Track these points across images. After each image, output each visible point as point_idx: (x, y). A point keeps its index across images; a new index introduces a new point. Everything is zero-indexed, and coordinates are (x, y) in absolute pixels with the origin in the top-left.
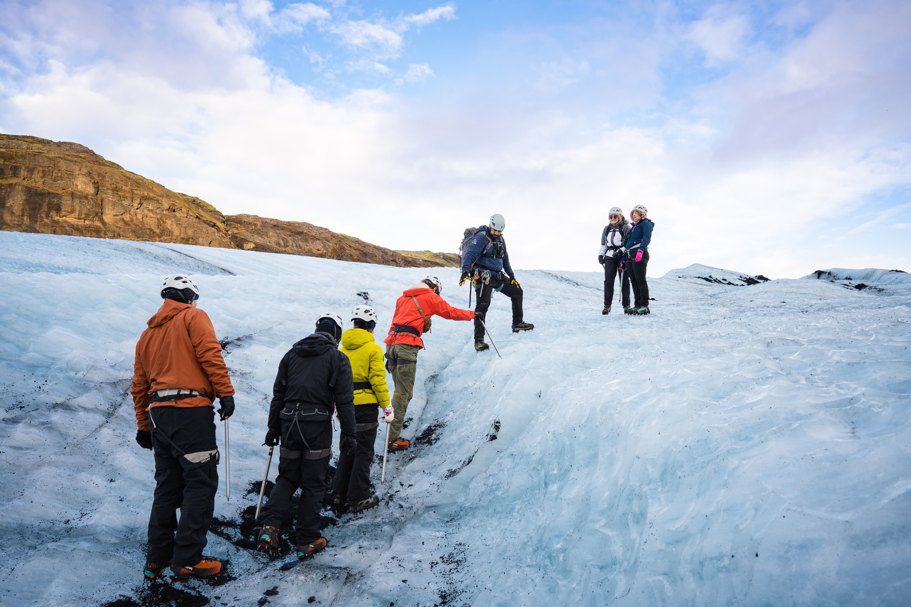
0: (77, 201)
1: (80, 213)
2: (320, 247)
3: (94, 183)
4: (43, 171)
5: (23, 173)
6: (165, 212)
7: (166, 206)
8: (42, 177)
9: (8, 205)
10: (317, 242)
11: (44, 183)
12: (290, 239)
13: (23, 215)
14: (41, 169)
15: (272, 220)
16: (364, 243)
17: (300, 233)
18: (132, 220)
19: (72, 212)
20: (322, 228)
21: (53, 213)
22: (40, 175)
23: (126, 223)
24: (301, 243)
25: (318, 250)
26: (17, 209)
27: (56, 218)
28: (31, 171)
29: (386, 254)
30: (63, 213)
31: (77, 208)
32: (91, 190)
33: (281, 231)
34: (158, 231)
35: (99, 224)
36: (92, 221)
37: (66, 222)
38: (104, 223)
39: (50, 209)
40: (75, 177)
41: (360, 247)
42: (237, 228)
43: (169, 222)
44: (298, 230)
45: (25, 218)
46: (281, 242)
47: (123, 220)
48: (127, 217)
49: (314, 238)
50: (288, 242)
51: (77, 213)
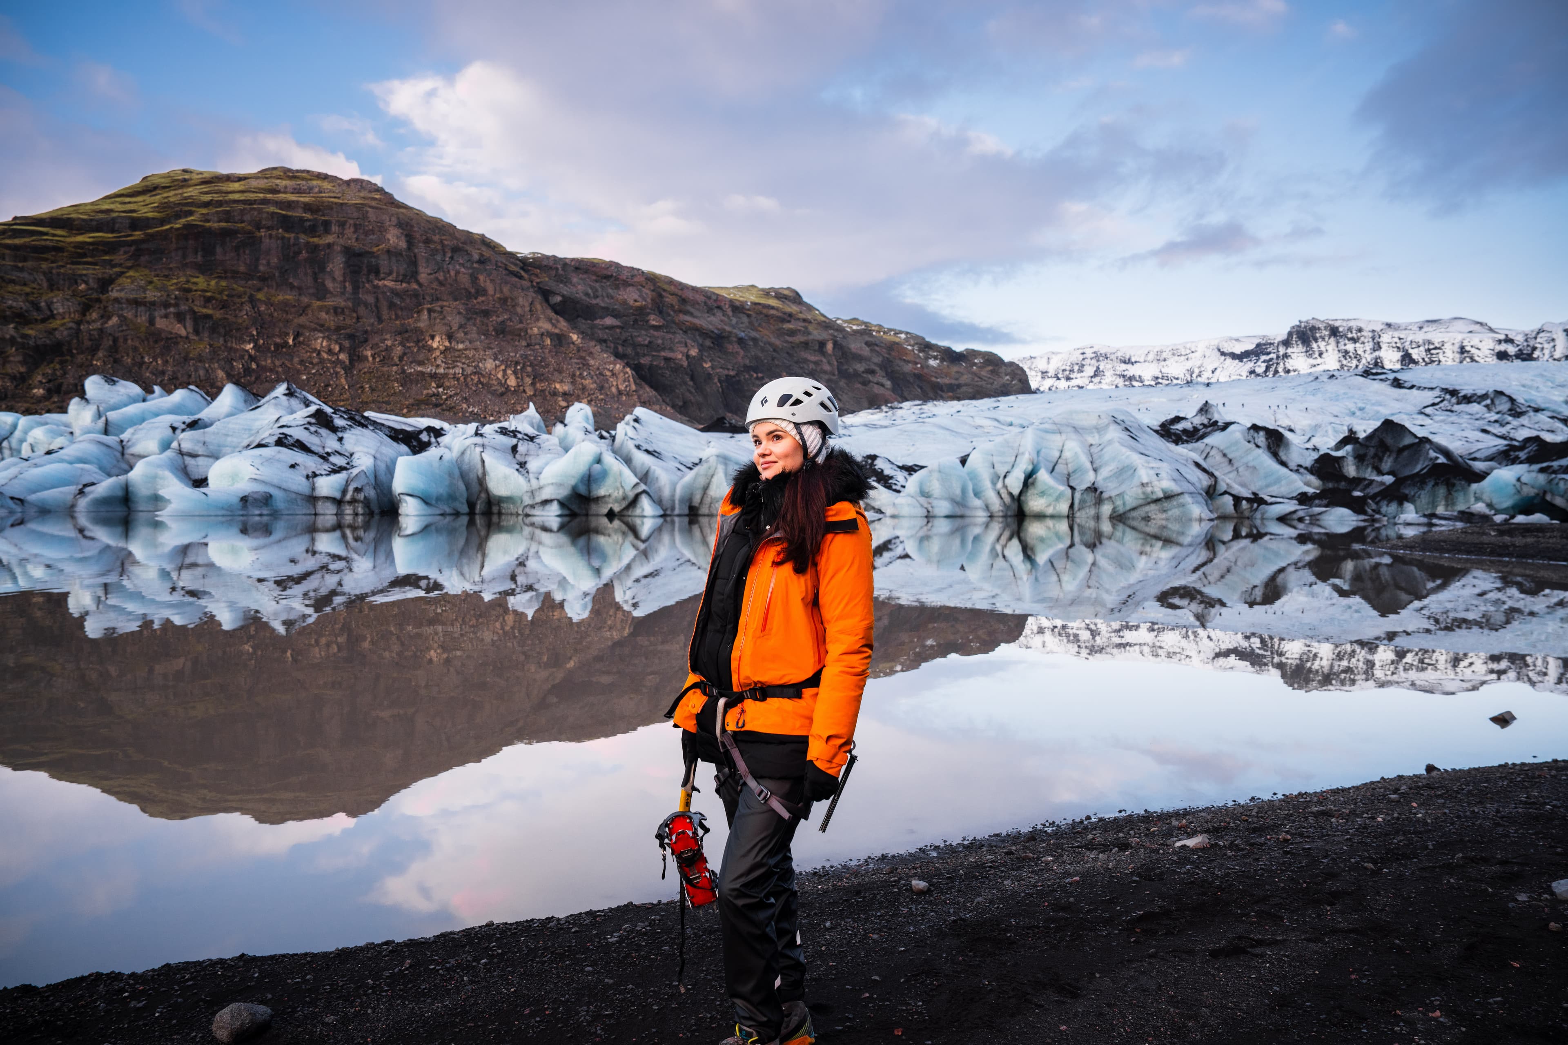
0: (394, 259)
1: (398, 275)
2: (636, 297)
3: (406, 236)
4: (355, 225)
5: (334, 228)
6: (475, 265)
7: (476, 257)
8: (355, 232)
9: (328, 269)
10: (631, 289)
11: (357, 239)
12: (597, 285)
13: (344, 281)
14: (352, 222)
15: (573, 260)
16: (680, 284)
17: (607, 277)
18: (446, 279)
19: (390, 273)
20: (633, 269)
21: (372, 277)
22: (352, 229)
23: (441, 284)
24: (610, 291)
25: (636, 301)
26: (338, 274)
27: (376, 282)
28: (342, 224)
29: (709, 298)
30: (382, 275)
31: (395, 268)
32: (403, 244)
33: (585, 276)
34: (473, 291)
35: (415, 286)
36: (409, 283)
37: (385, 286)
38: (420, 285)
39: (369, 272)
40: (385, 231)
41: (676, 291)
42: (537, 276)
43: (481, 278)
44: (605, 272)
45: (347, 284)
46: (590, 291)
47: (437, 279)
48: (441, 276)
49: (626, 284)
50: (597, 291)
51: (395, 275)
